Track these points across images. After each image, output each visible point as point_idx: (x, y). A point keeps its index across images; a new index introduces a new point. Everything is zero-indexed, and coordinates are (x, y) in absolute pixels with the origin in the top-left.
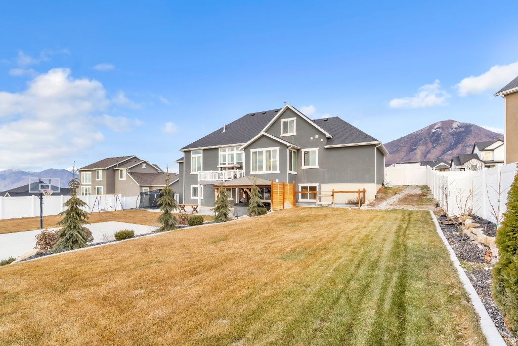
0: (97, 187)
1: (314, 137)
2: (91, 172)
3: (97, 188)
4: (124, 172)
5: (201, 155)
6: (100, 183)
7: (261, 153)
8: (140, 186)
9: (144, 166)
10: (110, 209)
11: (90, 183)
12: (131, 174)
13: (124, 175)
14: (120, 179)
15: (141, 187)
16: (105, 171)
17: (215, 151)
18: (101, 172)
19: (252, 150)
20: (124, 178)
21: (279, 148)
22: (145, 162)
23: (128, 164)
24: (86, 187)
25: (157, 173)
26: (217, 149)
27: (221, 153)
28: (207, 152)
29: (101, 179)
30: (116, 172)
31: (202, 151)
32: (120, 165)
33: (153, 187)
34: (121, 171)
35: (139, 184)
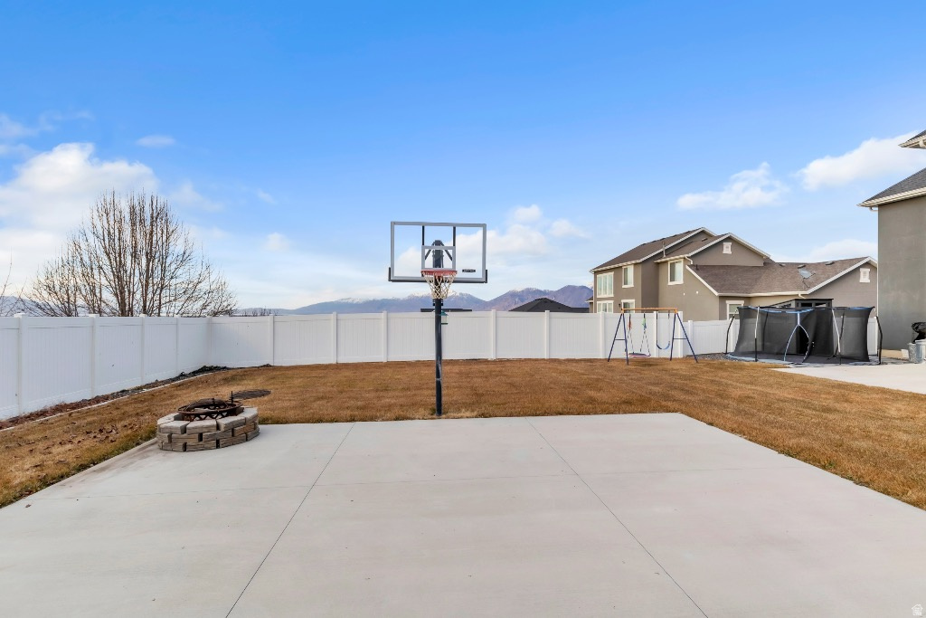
0: (623, 301)
2: (612, 273)
3: (625, 304)
4: (679, 268)
6: (629, 293)
8: (720, 297)
9: (727, 249)
10: (655, 354)
11: (612, 296)
12: (697, 268)
13: (680, 272)
14: (670, 283)
15: (723, 298)
16: (640, 267)
18: (631, 270)
20: (679, 280)
22: (729, 239)
23: (687, 248)
24: (605, 302)
25: (761, 264)
29: (631, 284)
30: (662, 269)
32: (669, 252)
33: (753, 301)
34: (673, 265)
35: (717, 291)
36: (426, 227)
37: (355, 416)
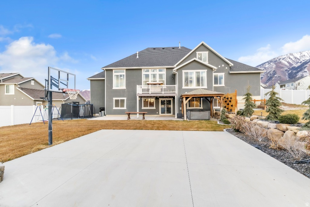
1: (221, 66)
4: (12, 87)
5: (124, 73)
7: (191, 73)
8: (34, 100)
9: (33, 83)
13: (11, 90)
14: (6, 94)
17: (139, 71)
19: (184, 71)
20: (12, 93)
21: (206, 70)
25: (44, 90)
26: (141, 69)
27: (144, 73)
28: (130, 72)
30: (1, 87)
31: (125, 70)
34: (8, 86)
35: (33, 98)
36: (60, 72)
37: (16, 155)
